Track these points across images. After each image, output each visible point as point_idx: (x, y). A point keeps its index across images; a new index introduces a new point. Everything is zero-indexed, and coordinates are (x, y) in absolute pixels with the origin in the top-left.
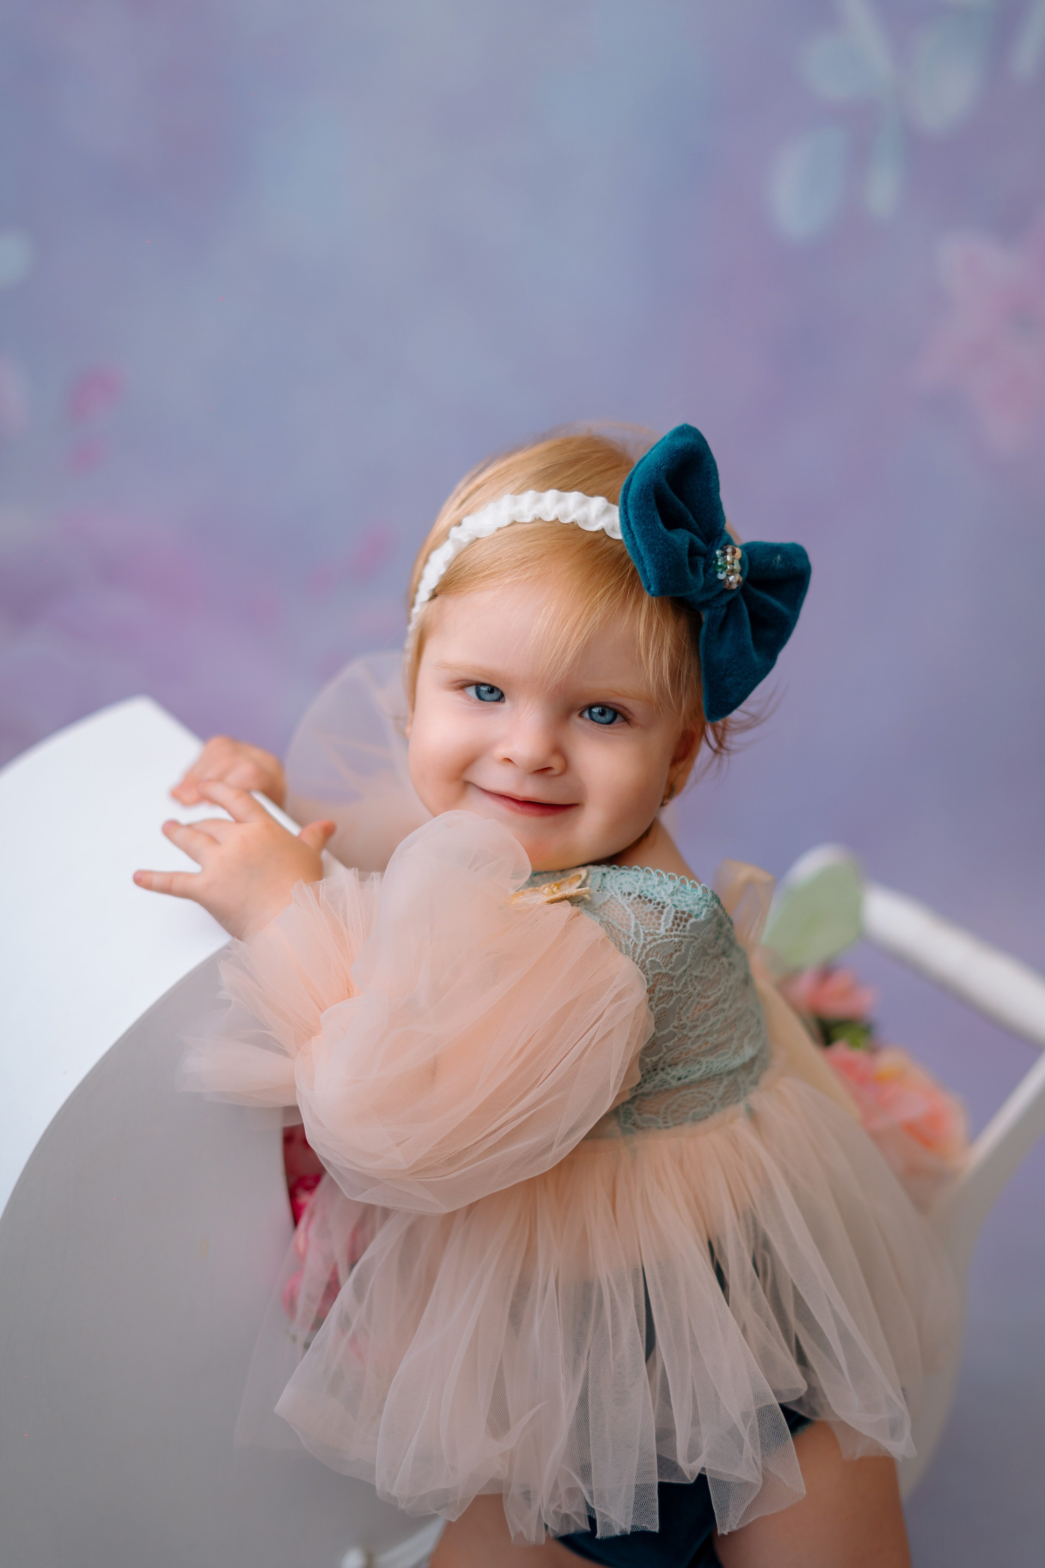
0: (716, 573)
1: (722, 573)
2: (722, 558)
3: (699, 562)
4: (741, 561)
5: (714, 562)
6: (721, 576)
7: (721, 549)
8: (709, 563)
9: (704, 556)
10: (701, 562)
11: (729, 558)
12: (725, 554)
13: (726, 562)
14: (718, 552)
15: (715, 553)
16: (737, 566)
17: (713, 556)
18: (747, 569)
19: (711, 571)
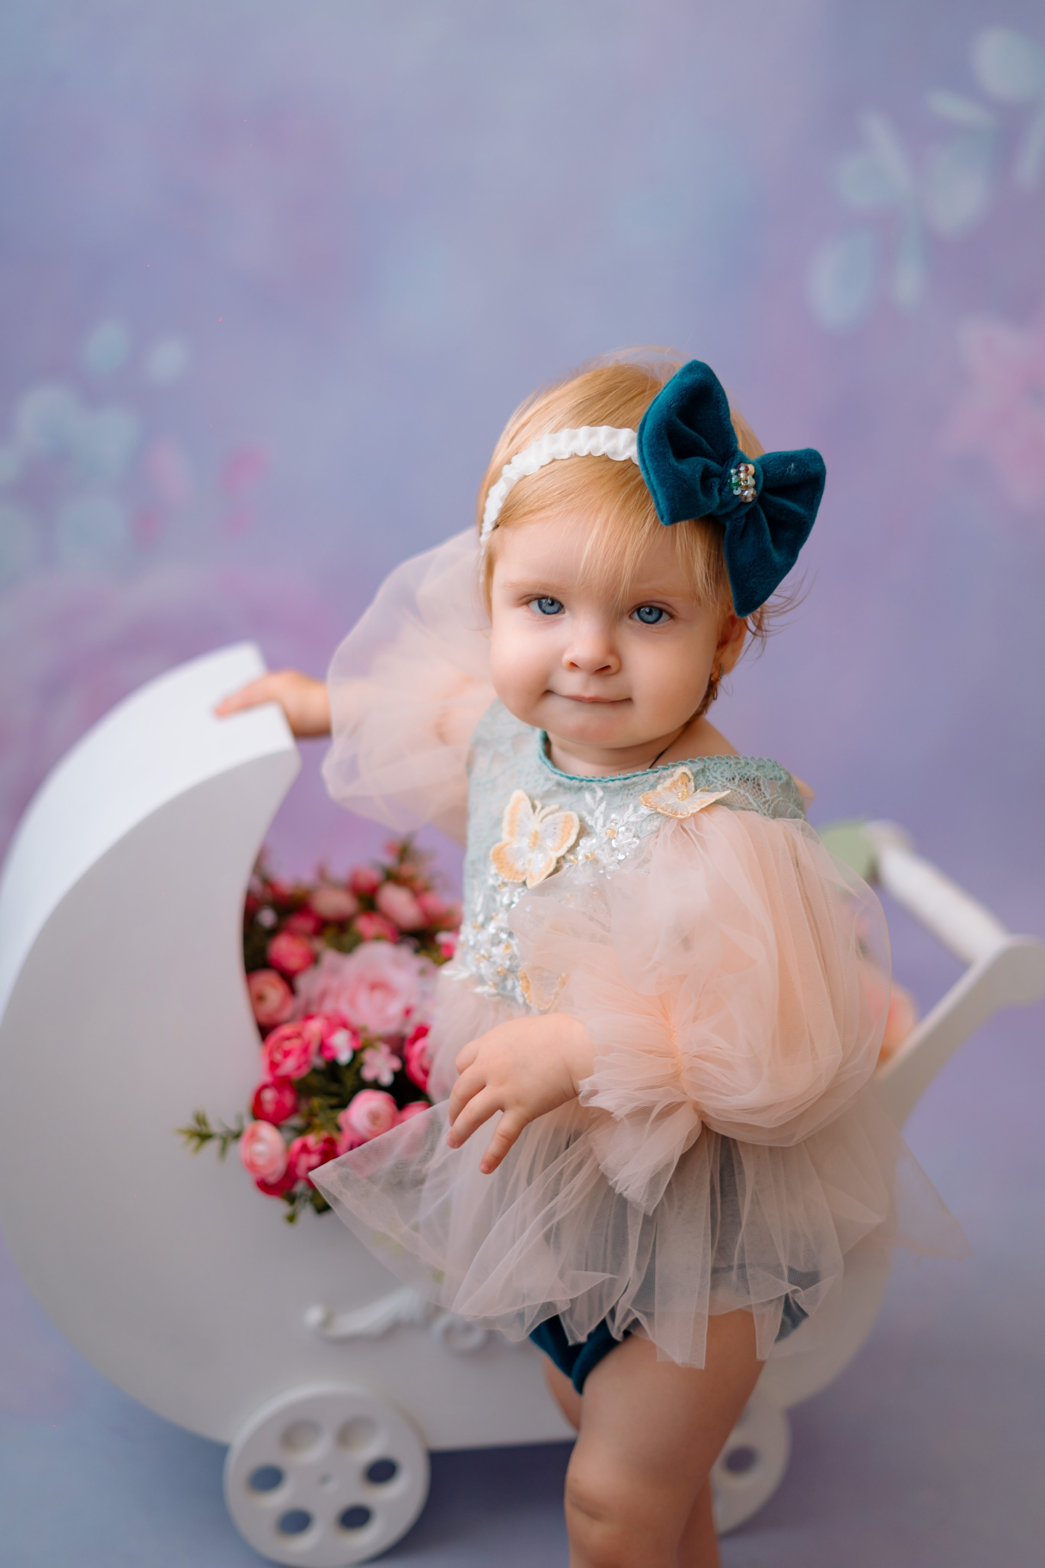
0: (732, 490)
1: (737, 489)
2: (736, 476)
3: (713, 484)
4: (754, 476)
5: (729, 481)
6: (737, 492)
7: (736, 468)
8: (724, 483)
9: (720, 476)
10: (716, 483)
11: (742, 475)
12: (738, 472)
13: (740, 479)
14: (733, 471)
15: (730, 473)
16: (751, 482)
17: (727, 476)
18: (762, 481)
19: (727, 489)
